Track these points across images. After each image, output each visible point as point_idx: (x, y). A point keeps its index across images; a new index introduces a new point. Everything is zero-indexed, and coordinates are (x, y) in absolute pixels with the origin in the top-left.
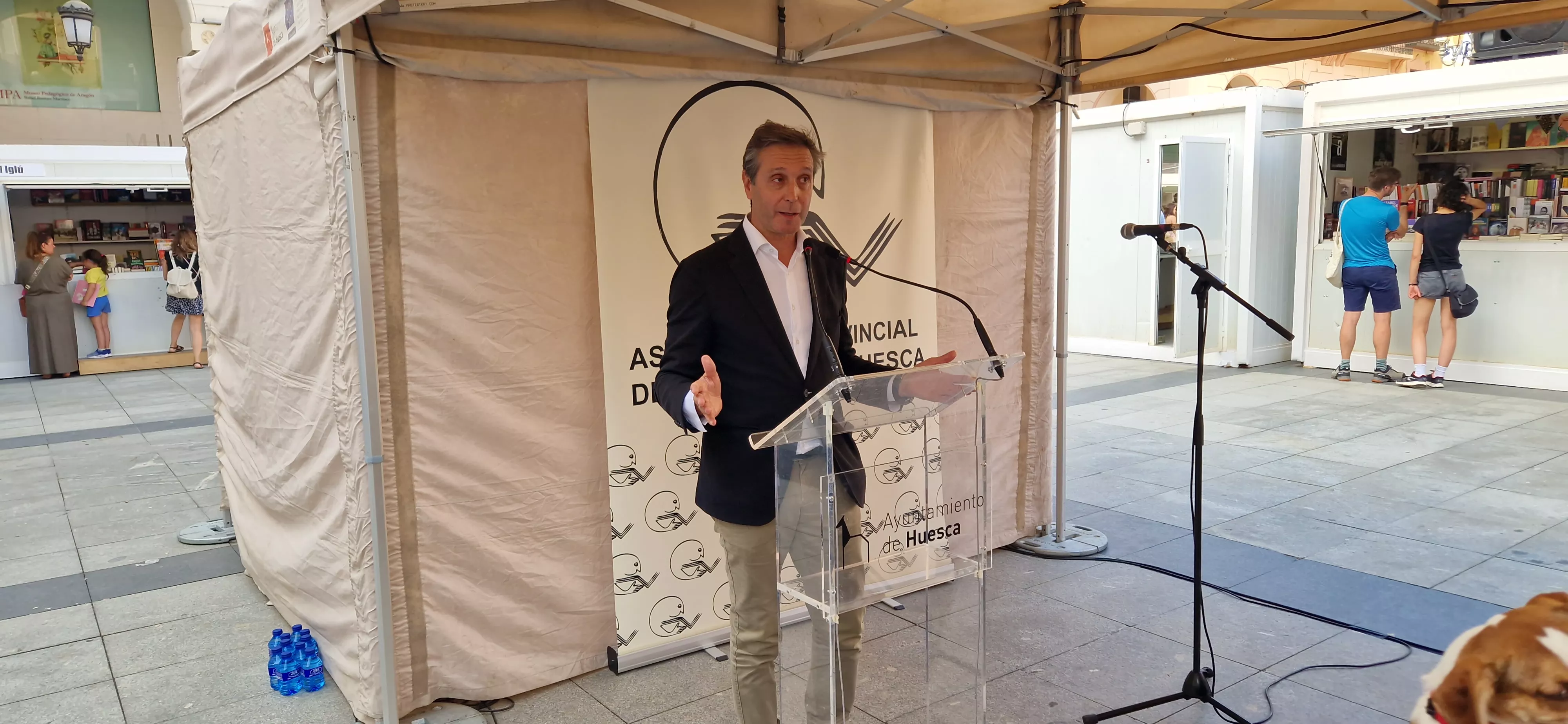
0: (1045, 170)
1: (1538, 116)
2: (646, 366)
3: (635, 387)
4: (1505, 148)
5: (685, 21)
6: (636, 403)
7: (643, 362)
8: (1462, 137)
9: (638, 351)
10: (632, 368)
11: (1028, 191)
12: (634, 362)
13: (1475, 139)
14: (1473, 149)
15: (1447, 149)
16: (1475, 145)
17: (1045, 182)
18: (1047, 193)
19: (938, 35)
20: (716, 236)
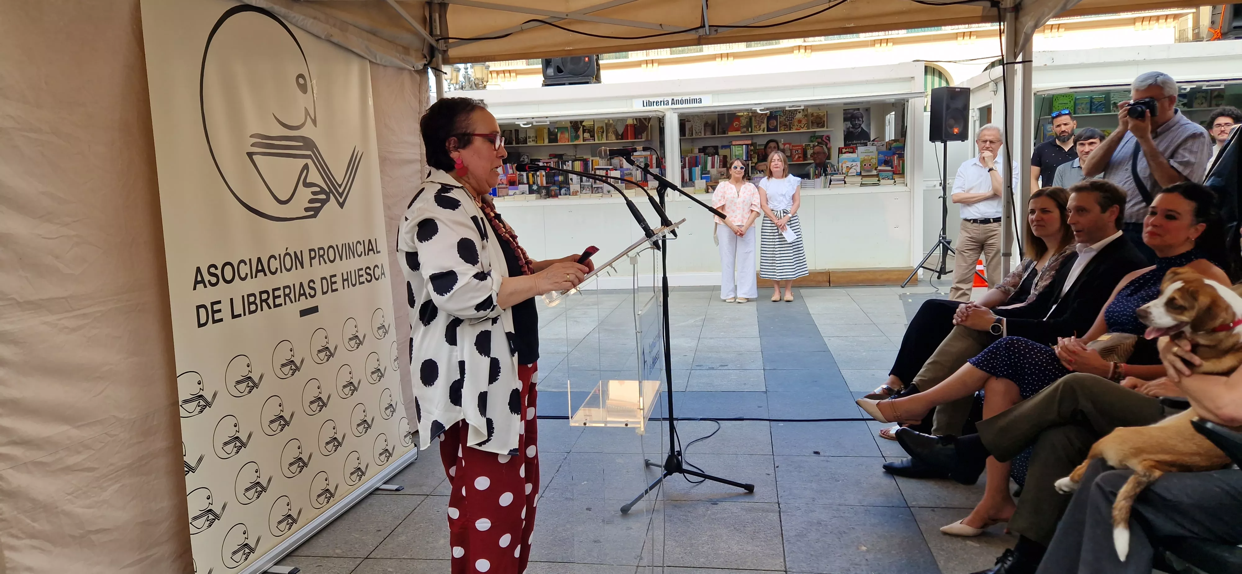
3: (198, 308)
6: (200, 325)
10: (194, 289)
20: (250, 155)
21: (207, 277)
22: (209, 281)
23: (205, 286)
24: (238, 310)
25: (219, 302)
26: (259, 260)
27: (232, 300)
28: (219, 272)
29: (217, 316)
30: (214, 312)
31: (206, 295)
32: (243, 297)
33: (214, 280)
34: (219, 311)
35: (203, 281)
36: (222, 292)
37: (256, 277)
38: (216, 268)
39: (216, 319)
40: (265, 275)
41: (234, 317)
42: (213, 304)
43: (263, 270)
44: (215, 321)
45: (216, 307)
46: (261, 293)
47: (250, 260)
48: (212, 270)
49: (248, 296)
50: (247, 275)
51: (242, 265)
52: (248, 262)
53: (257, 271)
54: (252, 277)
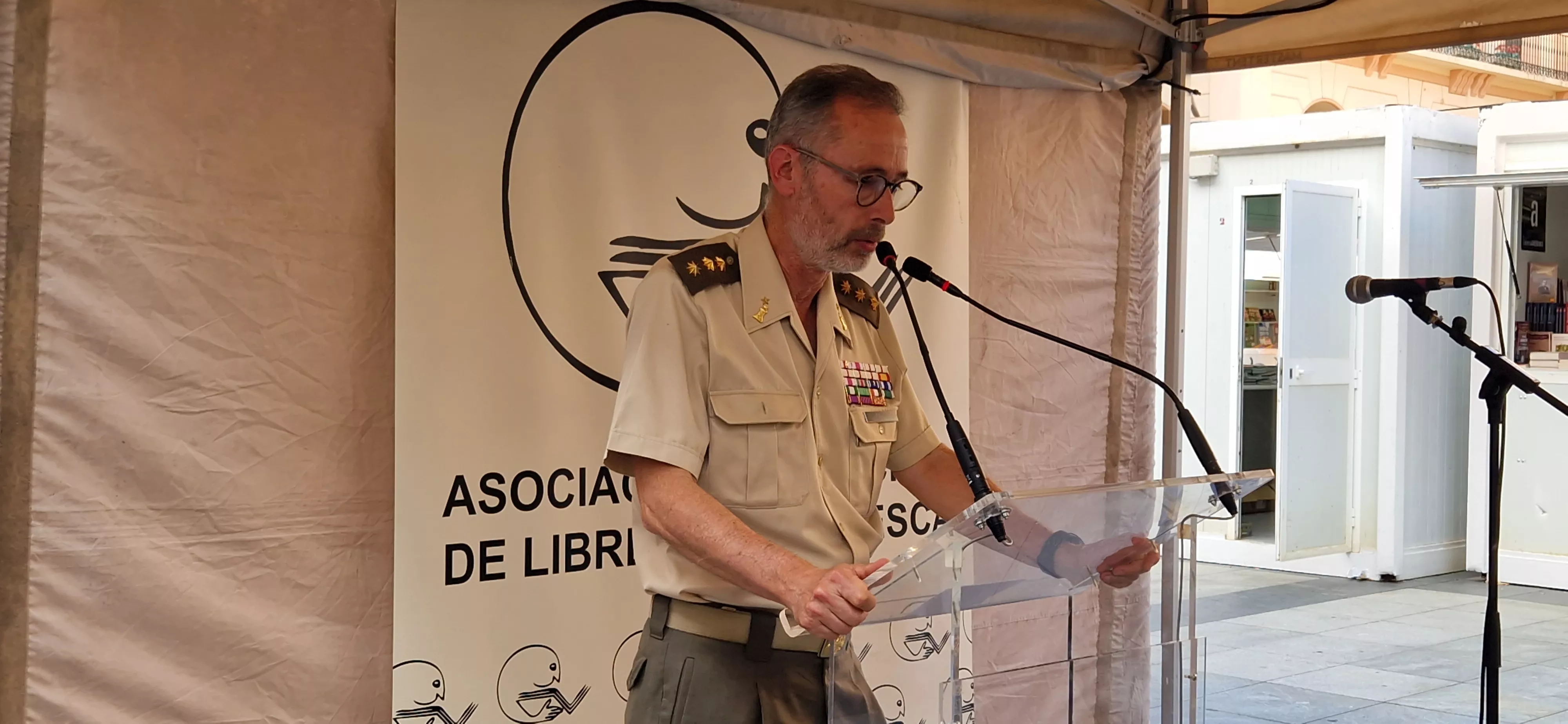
0: (1143, 199)
2: (469, 513)
3: (448, 549)
6: (449, 582)
7: (463, 504)
10: (447, 513)
11: (1117, 235)
12: (452, 503)
17: (1143, 220)
18: (1146, 240)
20: (607, 277)
21: (477, 495)
22: (482, 504)
23: (472, 511)
24: (542, 558)
25: (501, 543)
27: (528, 541)
28: (506, 489)
29: (491, 569)
30: (485, 560)
31: (473, 529)
32: (556, 538)
33: (492, 502)
34: (500, 558)
35: (467, 502)
36: (508, 524)
37: (592, 502)
38: (501, 480)
39: (488, 572)
40: (615, 500)
41: (529, 572)
42: (484, 545)
43: (610, 492)
44: (484, 577)
45: (491, 552)
46: (600, 534)
47: (582, 471)
48: (492, 483)
49: (569, 537)
50: (570, 497)
51: (561, 479)
52: (577, 475)
53: (597, 492)
54: (582, 503)
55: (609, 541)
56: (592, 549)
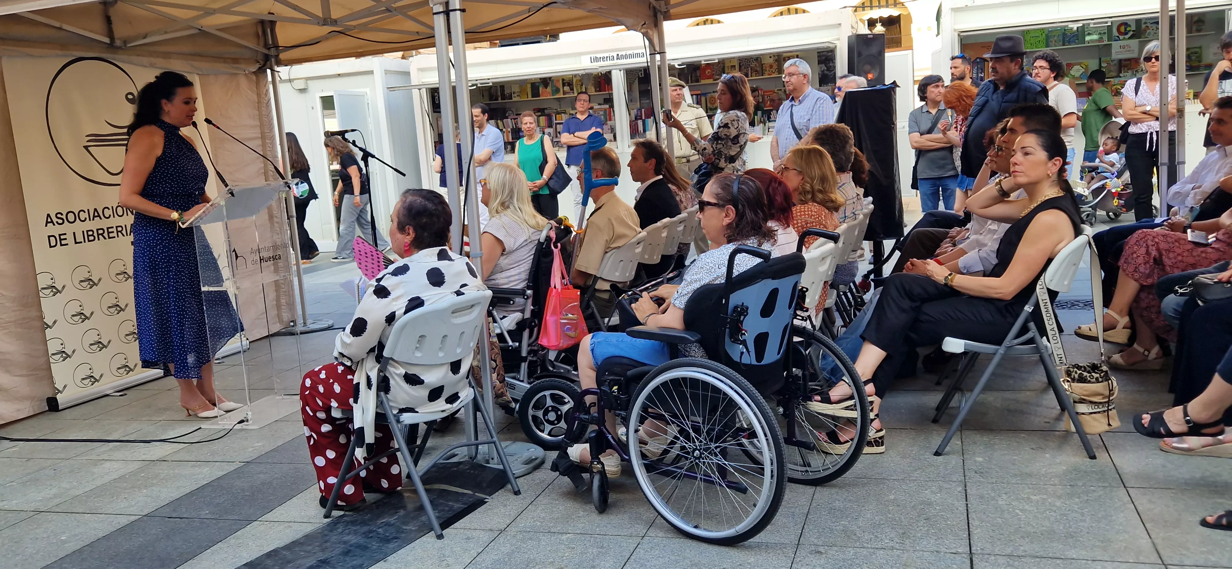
0: (267, 108)
1: (541, 79)
2: (54, 225)
3: (49, 237)
4: (530, 98)
5: (57, 24)
6: (51, 247)
7: (52, 222)
8: (507, 92)
9: (48, 215)
10: (46, 226)
11: (259, 121)
12: (47, 222)
13: (514, 93)
14: (514, 99)
15: (500, 98)
16: (515, 97)
17: (268, 115)
19: (197, 31)
20: (86, 147)
21: (55, 220)
22: (57, 222)
24: (80, 238)
25: (65, 234)
26: (95, 210)
27: (74, 233)
28: (64, 217)
29: (63, 242)
30: (61, 240)
31: (55, 230)
32: (83, 232)
33: (60, 221)
34: (65, 239)
36: (67, 228)
37: (93, 219)
38: (62, 214)
40: (101, 218)
41: (76, 243)
42: (60, 235)
43: (99, 216)
44: (61, 245)
45: (62, 237)
46: (98, 230)
47: (88, 210)
48: (59, 216)
49: (87, 231)
50: (86, 219)
51: (82, 213)
52: (87, 211)
53: (94, 216)
54: (90, 220)
55: (101, 232)
56: (96, 234)
